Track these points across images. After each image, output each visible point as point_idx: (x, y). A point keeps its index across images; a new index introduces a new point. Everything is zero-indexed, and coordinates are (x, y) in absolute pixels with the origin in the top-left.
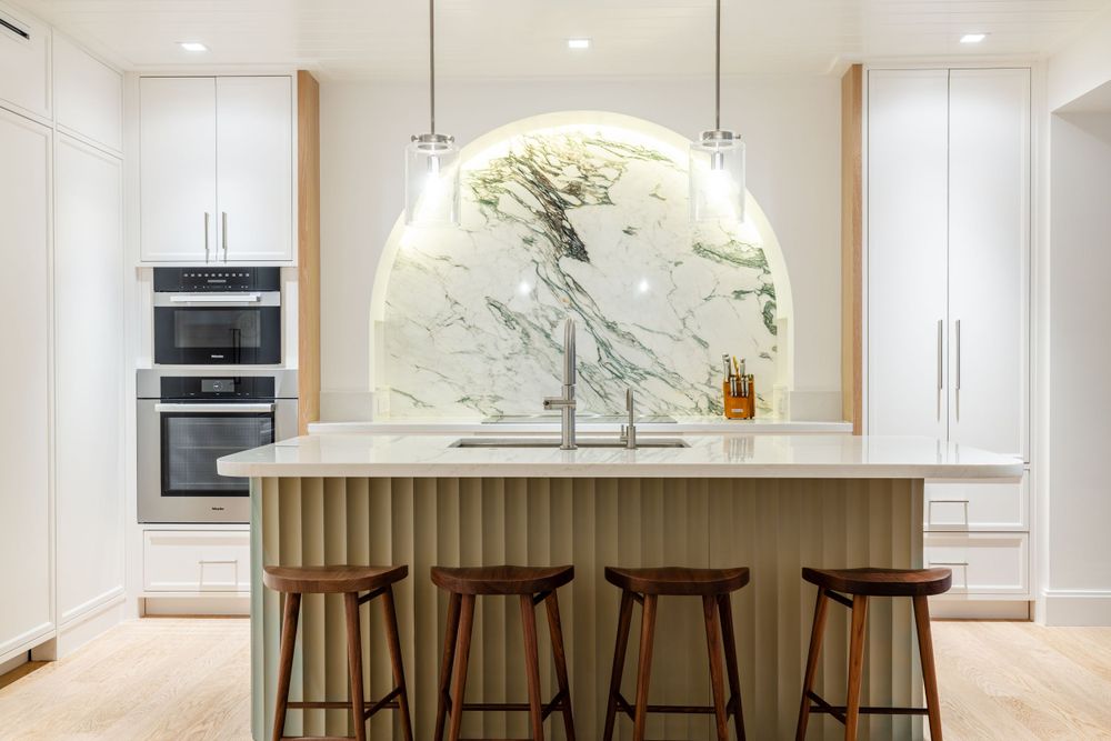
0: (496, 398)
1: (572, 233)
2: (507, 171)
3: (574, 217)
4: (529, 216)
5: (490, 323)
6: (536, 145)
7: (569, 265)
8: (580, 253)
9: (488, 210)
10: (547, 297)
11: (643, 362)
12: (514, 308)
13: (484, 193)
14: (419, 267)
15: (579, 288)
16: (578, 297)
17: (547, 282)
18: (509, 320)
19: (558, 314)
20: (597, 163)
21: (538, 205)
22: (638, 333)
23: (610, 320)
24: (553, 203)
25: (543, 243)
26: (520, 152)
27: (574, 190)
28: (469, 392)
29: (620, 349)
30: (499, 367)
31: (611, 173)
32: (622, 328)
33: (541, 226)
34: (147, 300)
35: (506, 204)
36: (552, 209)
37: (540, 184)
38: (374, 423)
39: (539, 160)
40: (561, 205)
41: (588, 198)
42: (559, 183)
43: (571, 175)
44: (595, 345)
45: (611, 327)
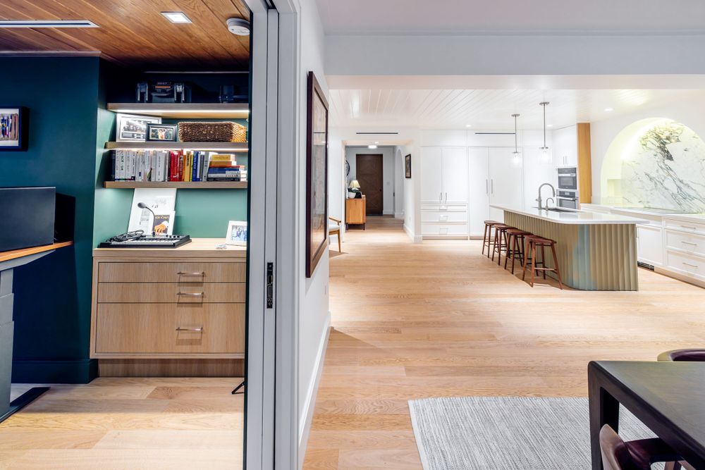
0: (648, 202)
1: (668, 152)
2: (649, 135)
3: (668, 147)
4: (655, 148)
5: (646, 180)
6: (657, 127)
7: (667, 162)
8: (670, 158)
9: (644, 147)
10: (661, 172)
11: (693, 194)
12: (652, 175)
13: (643, 142)
14: (628, 164)
15: (671, 169)
16: (671, 172)
17: (661, 167)
18: (651, 179)
19: (665, 177)
20: (675, 129)
21: (658, 144)
22: (691, 184)
23: (681, 179)
24: (662, 143)
25: (660, 155)
26: (652, 129)
27: (668, 138)
28: (641, 199)
29: (685, 189)
30: (649, 193)
31: (679, 132)
32: (685, 182)
33: (659, 150)
34: (557, 175)
35: (649, 145)
36: (662, 145)
37: (658, 138)
38: (602, 205)
39: (658, 131)
40: (664, 144)
41: (672, 140)
42: (663, 137)
43: (667, 134)
44: (677, 188)
45: (681, 182)
